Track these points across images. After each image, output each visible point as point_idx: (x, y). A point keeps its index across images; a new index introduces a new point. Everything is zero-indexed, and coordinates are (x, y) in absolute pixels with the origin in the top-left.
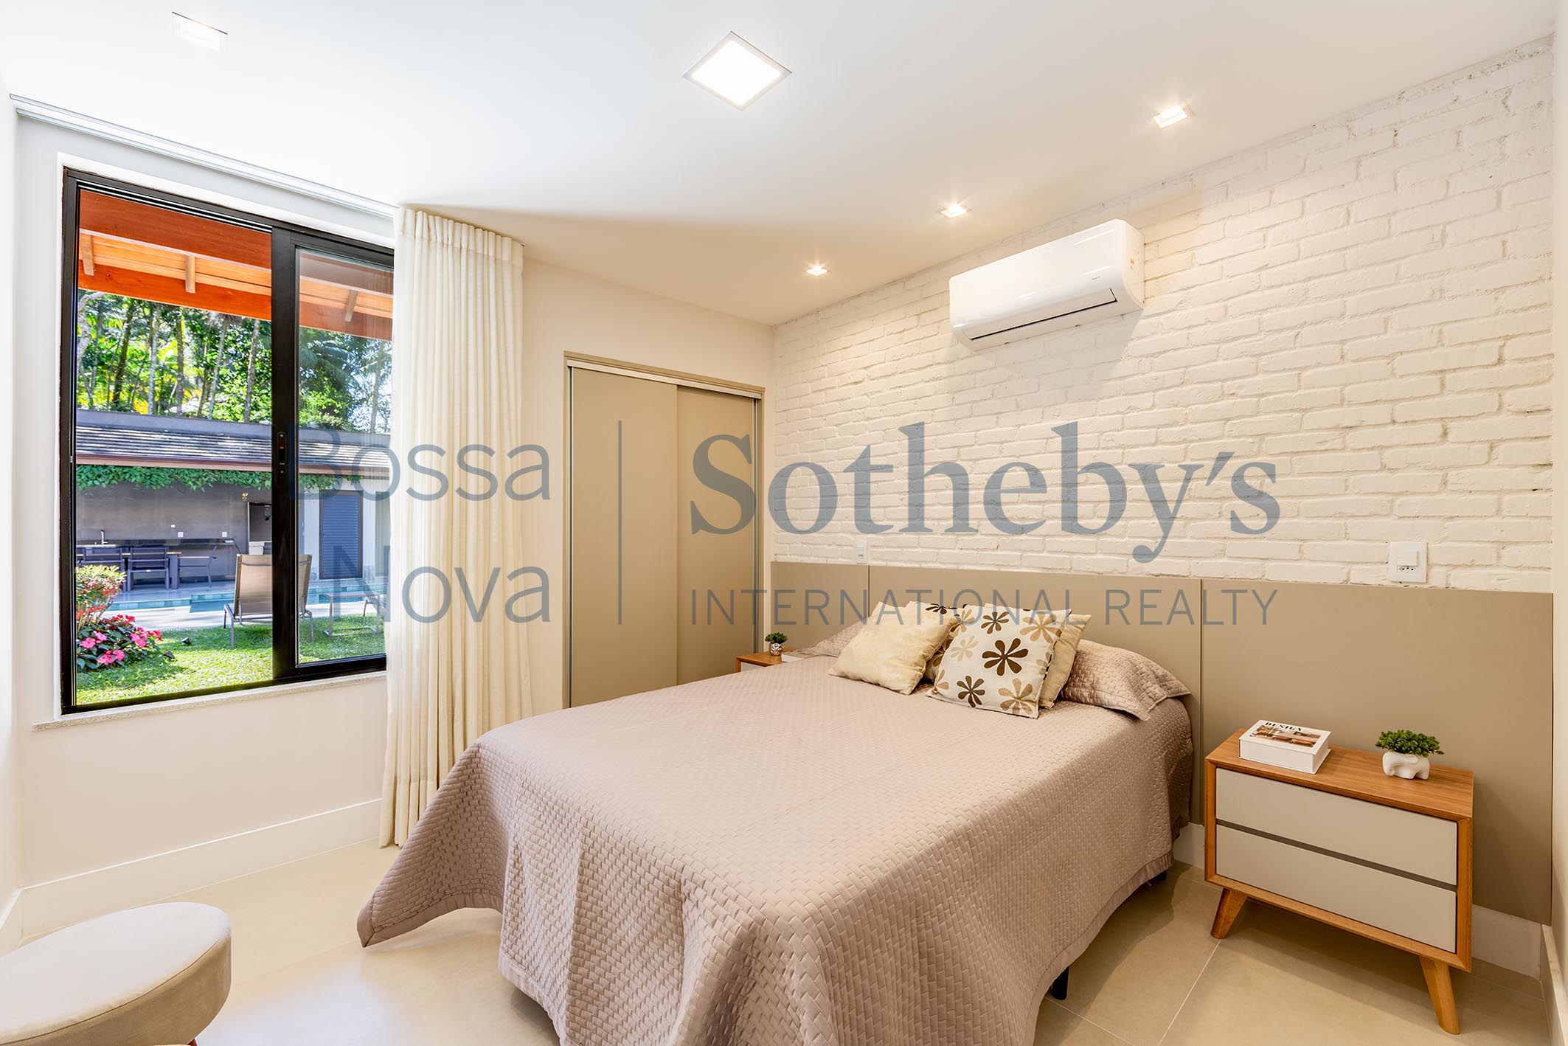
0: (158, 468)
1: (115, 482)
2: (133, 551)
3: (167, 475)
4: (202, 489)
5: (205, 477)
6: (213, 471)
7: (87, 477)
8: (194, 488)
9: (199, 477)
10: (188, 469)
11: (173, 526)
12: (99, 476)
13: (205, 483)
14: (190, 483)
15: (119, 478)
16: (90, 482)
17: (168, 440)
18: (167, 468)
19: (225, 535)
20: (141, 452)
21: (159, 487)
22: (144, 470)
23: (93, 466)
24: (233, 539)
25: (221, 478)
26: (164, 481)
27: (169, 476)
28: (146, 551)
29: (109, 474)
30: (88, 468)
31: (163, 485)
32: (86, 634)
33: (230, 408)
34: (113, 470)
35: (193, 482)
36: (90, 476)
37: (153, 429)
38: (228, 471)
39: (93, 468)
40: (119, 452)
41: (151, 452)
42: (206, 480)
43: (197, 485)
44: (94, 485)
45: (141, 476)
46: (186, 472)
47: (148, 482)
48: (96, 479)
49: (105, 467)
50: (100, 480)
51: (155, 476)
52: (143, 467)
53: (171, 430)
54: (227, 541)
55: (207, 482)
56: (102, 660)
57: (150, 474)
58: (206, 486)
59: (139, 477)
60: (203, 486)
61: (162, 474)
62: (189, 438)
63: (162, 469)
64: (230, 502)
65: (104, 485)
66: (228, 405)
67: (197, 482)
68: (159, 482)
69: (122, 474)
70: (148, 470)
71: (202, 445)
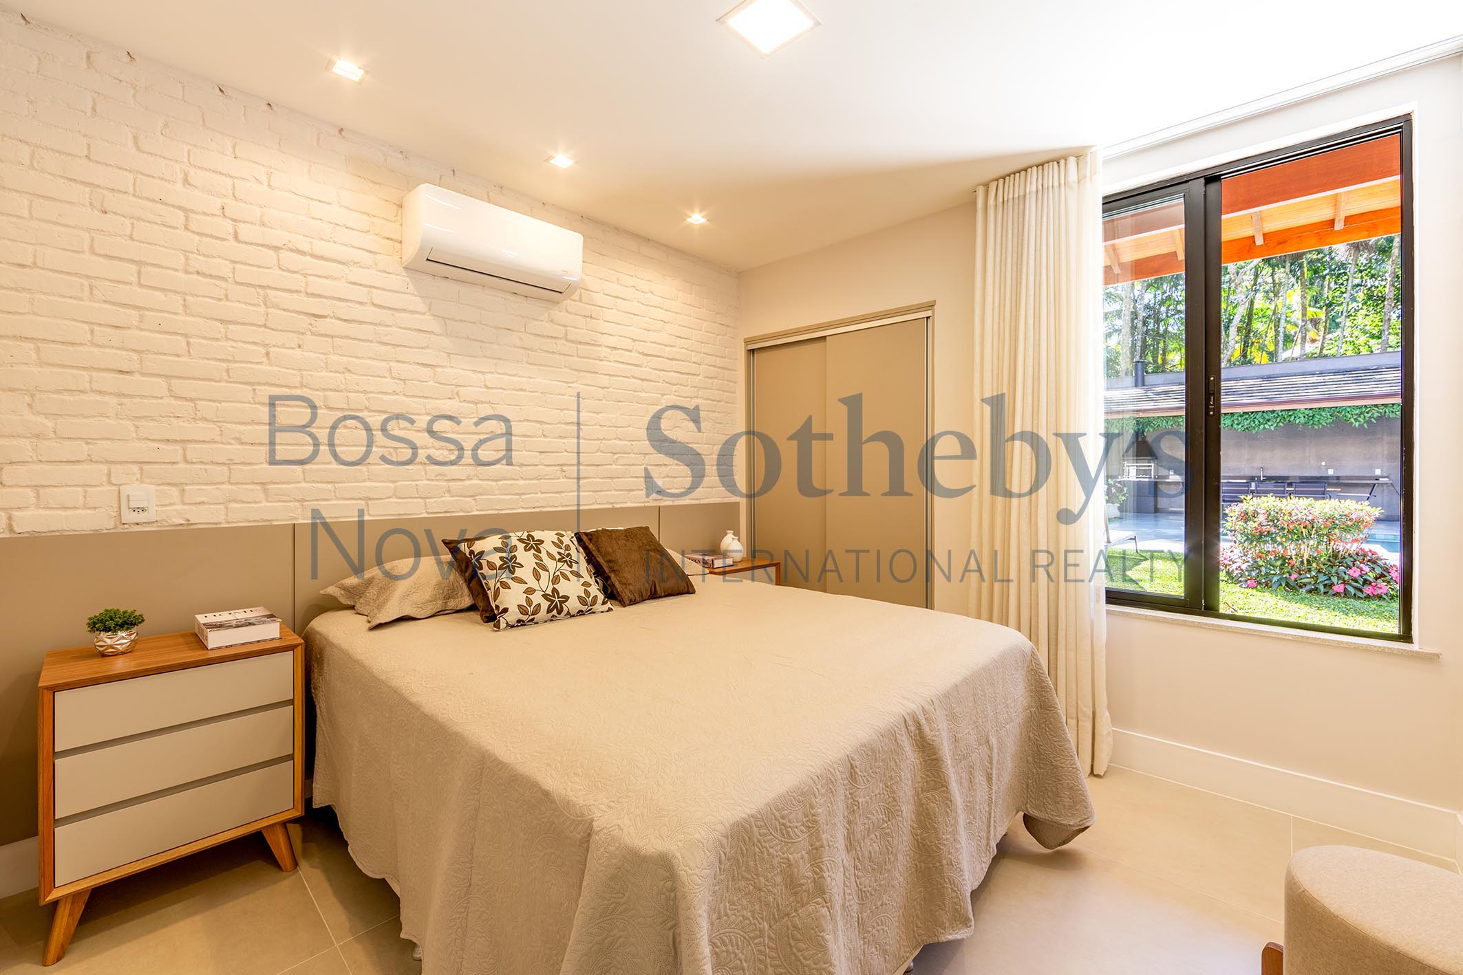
0: (1320, 409)
1: (1281, 424)
2: (1296, 487)
3: (1328, 414)
4: (1365, 425)
5: (1368, 413)
6: (1376, 406)
7: (1259, 422)
8: (1357, 424)
9: (1361, 413)
10: (1350, 407)
11: (1323, 464)
12: (1268, 420)
13: (1367, 419)
14: (1352, 420)
15: (1285, 421)
16: (1262, 426)
17: (1322, 381)
18: (1328, 408)
19: (1378, 472)
20: (1303, 395)
21: (1321, 426)
22: (1307, 411)
23: (1263, 412)
24: (1387, 477)
25: (1385, 412)
26: (1326, 419)
27: (1330, 415)
28: (1306, 487)
29: (1277, 417)
30: (1260, 414)
31: (1325, 424)
32: (1351, 564)
33: (1353, 342)
34: (1280, 414)
35: (1355, 419)
36: (1261, 421)
37: (1304, 373)
38: (1393, 404)
39: (1264, 414)
40: (1285, 397)
41: (1313, 393)
42: (1369, 415)
43: (1360, 422)
44: (1264, 428)
45: (1304, 417)
46: (1348, 409)
47: (1311, 422)
48: (1266, 423)
49: (1273, 411)
50: (1269, 423)
51: (1317, 416)
52: (1306, 409)
53: (1321, 371)
54: (1380, 479)
55: (1370, 417)
56: (1367, 590)
57: (1312, 415)
58: (1369, 422)
59: (1303, 419)
60: (1365, 422)
61: (1323, 414)
62: (1342, 376)
63: (1324, 409)
64: (1385, 438)
65: (1272, 428)
66: (1351, 339)
67: (1359, 419)
68: (1321, 421)
69: (1288, 417)
70: (1311, 411)
71: (1358, 381)
